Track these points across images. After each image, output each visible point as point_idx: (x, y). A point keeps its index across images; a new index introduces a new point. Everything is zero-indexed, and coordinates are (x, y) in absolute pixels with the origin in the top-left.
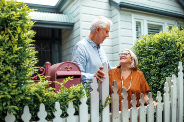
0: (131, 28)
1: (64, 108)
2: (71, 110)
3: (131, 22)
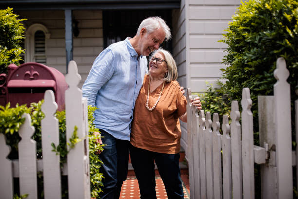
2: (2, 149)
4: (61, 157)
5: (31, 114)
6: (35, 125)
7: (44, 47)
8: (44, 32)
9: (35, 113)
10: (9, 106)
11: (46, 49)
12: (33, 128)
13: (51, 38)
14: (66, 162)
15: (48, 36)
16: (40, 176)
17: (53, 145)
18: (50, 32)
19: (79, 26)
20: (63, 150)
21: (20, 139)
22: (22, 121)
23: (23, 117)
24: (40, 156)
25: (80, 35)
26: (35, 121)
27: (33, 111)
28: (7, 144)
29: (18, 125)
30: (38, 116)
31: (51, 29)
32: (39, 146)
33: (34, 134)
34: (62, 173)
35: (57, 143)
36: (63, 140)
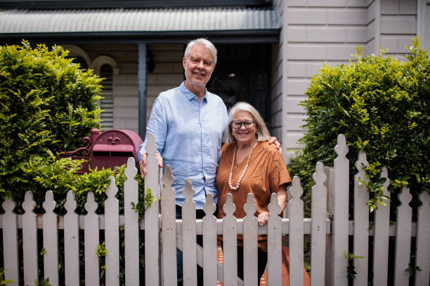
0: (414, 33)
1: (81, 200)
2: (91, 205)
3: (416, 15)
4: (139, 214)
5: (115, 176)
6: (118, 186)
7: (111, 85)
8: (112, 65)
9: (118, 175)
10: (96, 170)
11: (114, 87)
12: (117, 188)
13: (120, 74)
14: (144, 218)
15: (116, 71)
16: (121, 229)
17: (133, 204)
18: (119, 67)
19: (155, 59)
20: (141, 208)
21: (106, 197)
22: (108, 182)
23: (109, 178)
24: (122, 212)
25: (156, 70)
26: (118, 183)
27: (117, 173)
28: (95, 201)
29: (105, 186)
30: (121, 178)
31: (119, 62)
32: (122, 205)
33: (118, 193)
34: (140, 227)
35: (136, 202)
36: (141, 200)
